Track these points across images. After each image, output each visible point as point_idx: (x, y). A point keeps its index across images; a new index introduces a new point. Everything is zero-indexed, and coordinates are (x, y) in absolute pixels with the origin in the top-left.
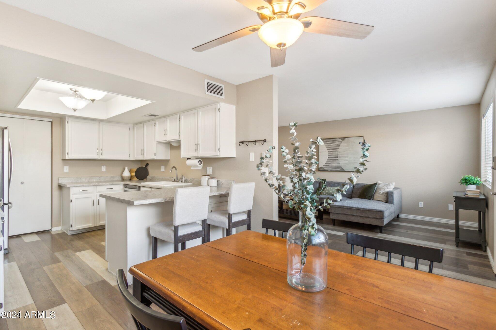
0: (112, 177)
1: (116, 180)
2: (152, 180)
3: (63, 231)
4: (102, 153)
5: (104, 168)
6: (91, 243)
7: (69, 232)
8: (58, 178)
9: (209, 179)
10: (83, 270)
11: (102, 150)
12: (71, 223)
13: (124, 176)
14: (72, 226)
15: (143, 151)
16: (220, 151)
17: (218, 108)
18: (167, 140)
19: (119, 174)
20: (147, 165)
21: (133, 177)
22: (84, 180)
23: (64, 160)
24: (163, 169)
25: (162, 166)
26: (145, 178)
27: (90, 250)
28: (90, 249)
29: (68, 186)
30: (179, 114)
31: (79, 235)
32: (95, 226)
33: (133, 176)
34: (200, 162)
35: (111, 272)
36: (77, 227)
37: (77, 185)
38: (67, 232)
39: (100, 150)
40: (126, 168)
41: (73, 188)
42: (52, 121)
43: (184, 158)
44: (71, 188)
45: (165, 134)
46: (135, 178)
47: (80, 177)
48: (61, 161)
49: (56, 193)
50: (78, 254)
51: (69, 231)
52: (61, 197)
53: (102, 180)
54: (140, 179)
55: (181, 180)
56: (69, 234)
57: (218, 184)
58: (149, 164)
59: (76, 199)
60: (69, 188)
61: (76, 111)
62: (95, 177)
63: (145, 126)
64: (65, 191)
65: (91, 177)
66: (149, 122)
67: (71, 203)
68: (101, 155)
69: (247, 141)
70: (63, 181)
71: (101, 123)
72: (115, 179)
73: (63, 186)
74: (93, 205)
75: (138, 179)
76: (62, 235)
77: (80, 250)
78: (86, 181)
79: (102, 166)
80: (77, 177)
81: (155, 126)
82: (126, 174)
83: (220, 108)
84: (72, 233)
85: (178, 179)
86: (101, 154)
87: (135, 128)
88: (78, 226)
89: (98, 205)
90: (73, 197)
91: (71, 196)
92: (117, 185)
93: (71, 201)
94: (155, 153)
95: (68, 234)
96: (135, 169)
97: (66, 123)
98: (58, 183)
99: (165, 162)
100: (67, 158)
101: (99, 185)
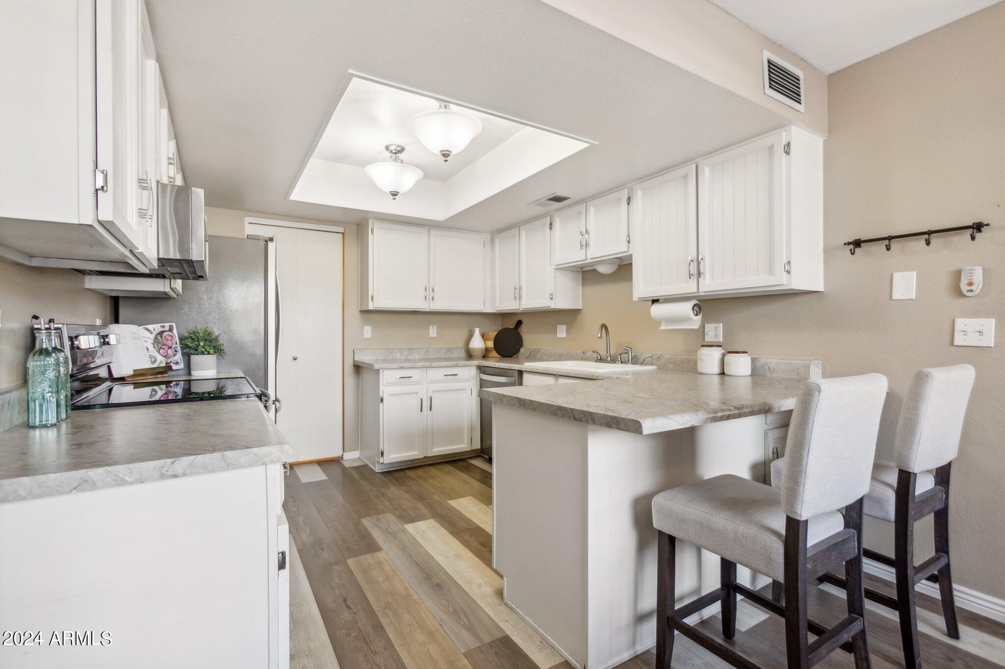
0: (449, 350)
1: (457, 356)
2: (531, 357)
3: (363, 461)
4: (433, 298)
5: (433, 331)
6: (427, 501)
7: (376, 466)
8: (354, 350)
9: (724, 355)
10: (438, 585)
11: (433, 290)
12: (381, 448)
13: (473, 349)
14: (382, 454)
15: (518, 290)
16: (789, 272)
17: (784, 142)
18: (586, 260)
19: (461, 344)
20: (519, 323)
21: (490, 351)
22: (398, 356)
23: (365, 312)
24: (562, 332)
25: (558, 326)
26: (515, 354)
27: (432, 520)
28: (432, 518)
29: (376, 367)
30: (626, 188)
31: (396, 475)
32: (425, 457)
33: (490, 349)
34: (698, 308)
35: (515, 607)
36: (391, 456)
37: (393, 366)
38: (371, 464)
39: (430, 292)
40: (477, 331)
41: (385, 372)
42: (343, 231)
43: (643, 300)
44: (381, 371)
45: (585, 245)
46: (494, 354)
47: (391, 349)
48: (358, 315)
49: (350, 380)
50: (409, 527)
51: (376, 463)
52: (359, 388)
53: (431, 357)
54: (504, 357)
55: (620, 359)
56: (377, 471)
57: (753, 370)
58: (523, 323)
59: (390, 395)
60: (378, 371)
61: (396, 197)
62: (417, 349)
63: (523, 233)
64: (366, 376)
65: (411, 349)
66: (535, 222)
67: (381, 405)
68: (431, 302)
69: (886, 235)
70: (364, 357)
71: (433, 232)
72: (453, 356)
73: (364, 367)
74: (421, 411)
75: (500, 355)
76: (363, 470)
77: (413, 520)
78: (401, 358)
79: (431, 326)
80: (386, 349)
81: (551, 228)
82: (477, 343)
83: (789, 143)
84: (382, 469)
85: (610, 356)
86: (431, 299)
87: (497, 241)
88: (394, 456)
89: (431, 410)
90: (385, 390)
91: (381, 388)
92: (466, 367)
93: (382, 400)
94: (552, 295)
95: (373, 471)
96: (493, 334)
97: (370, 233)
98: (354, 361)
99: (569, 316)
100: (371, 307)
101: (433, 367)
